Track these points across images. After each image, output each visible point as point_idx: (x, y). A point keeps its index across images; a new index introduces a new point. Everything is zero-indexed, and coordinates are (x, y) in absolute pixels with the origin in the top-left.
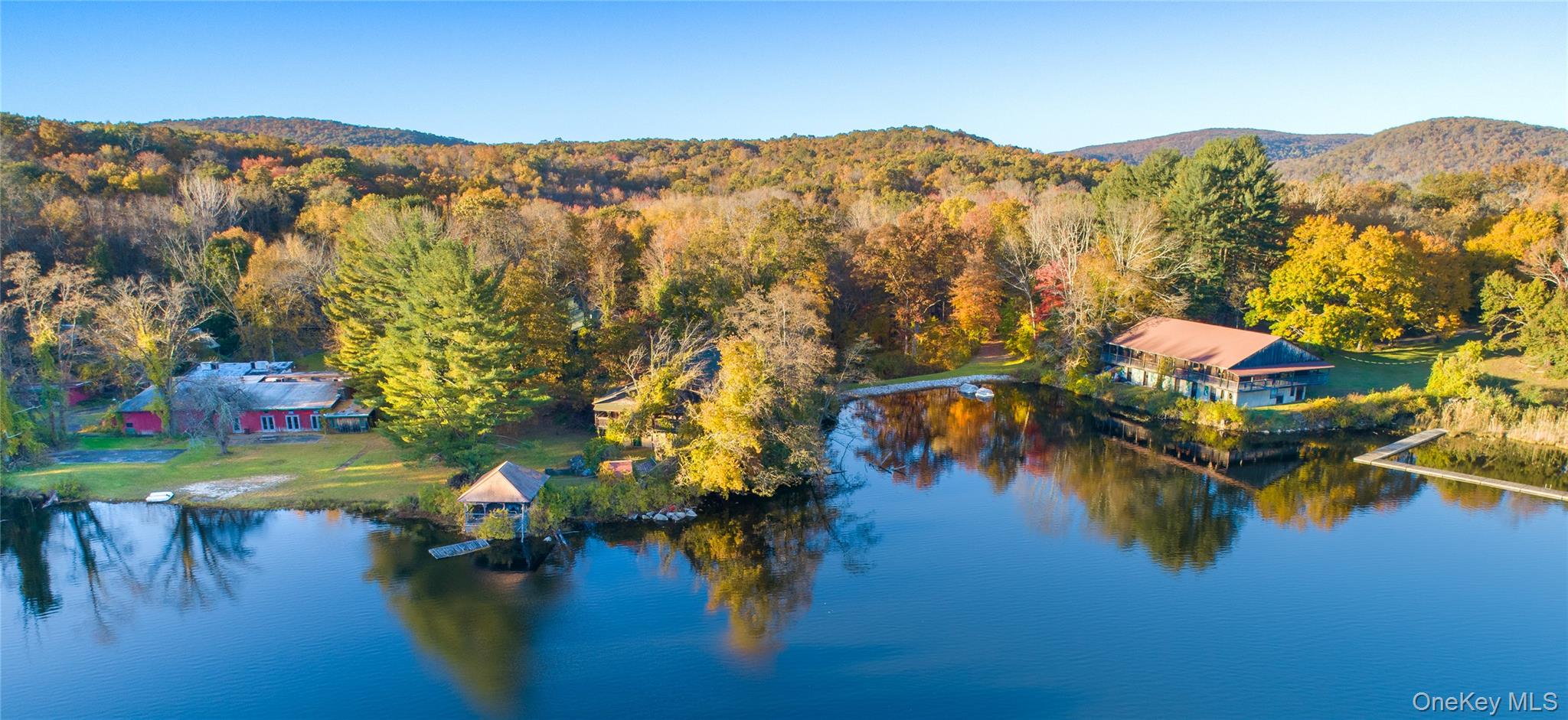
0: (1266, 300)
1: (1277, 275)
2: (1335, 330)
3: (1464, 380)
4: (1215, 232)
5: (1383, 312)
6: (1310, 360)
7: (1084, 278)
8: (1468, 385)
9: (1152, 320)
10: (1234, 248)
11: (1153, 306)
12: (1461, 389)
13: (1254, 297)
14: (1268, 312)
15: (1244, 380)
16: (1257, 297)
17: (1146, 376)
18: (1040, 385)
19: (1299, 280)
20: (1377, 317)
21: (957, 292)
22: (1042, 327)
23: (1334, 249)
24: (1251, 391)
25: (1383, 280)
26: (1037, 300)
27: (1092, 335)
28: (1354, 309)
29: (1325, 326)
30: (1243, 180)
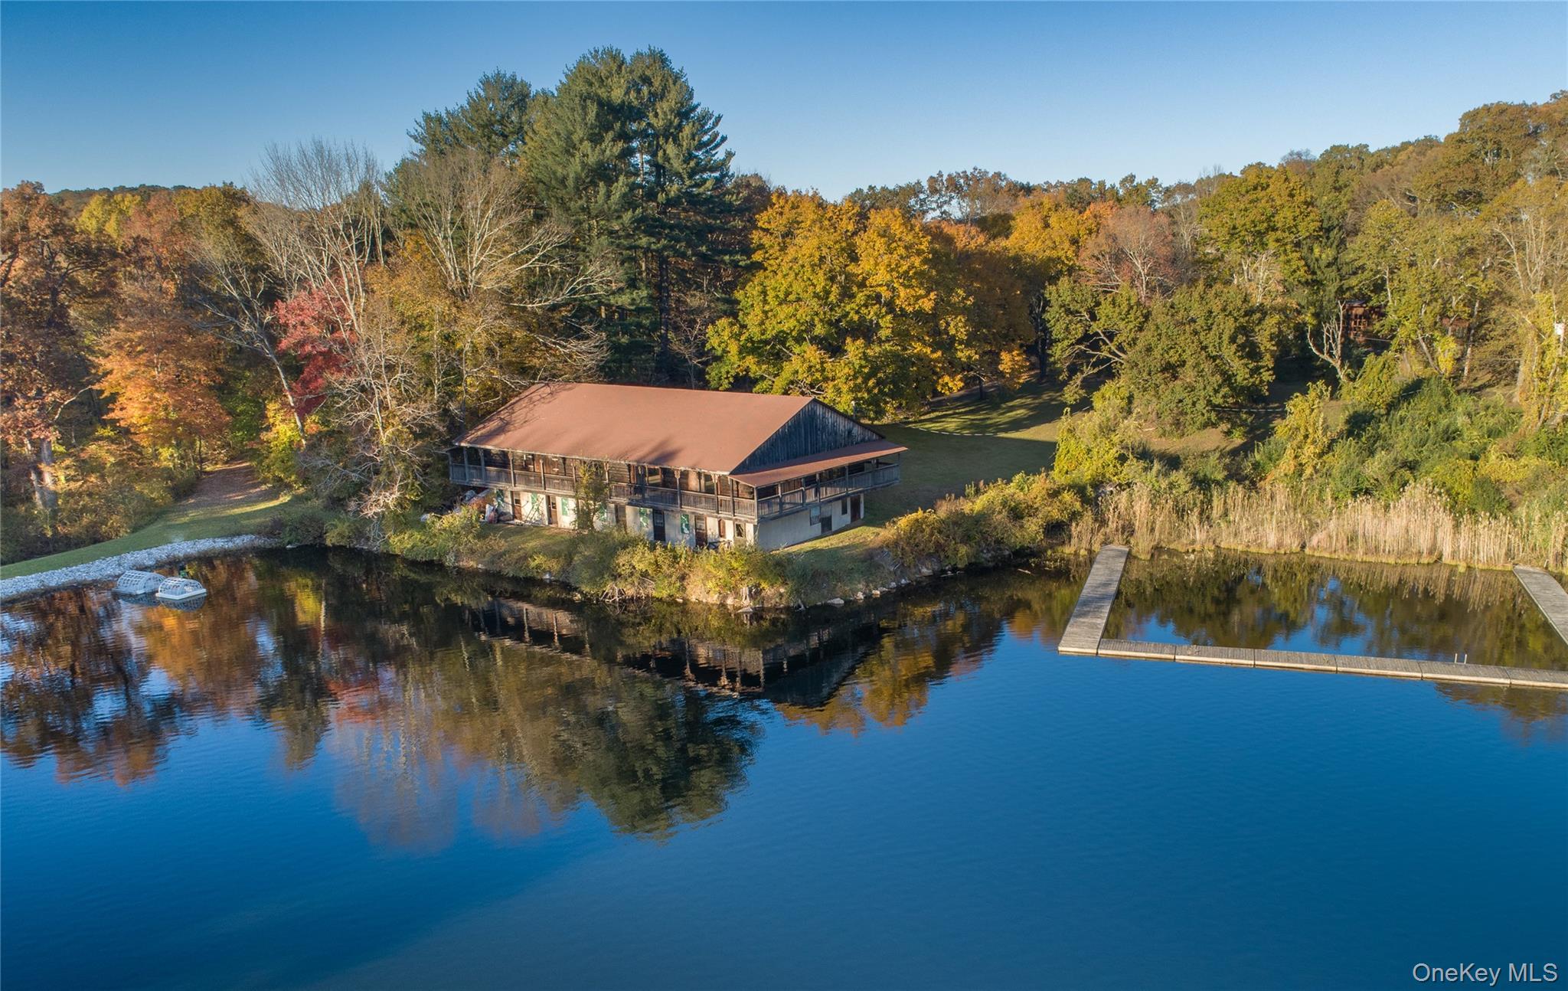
0: (743, 338)
1: (748, 295)
2: (871, 383)
3: (1114, 452)
4: (627, 216)
5: (928, 350)
6: (863, 440)
7: (384, 312)
8: (1122, 459)
9: (540, 390)
10: (665, 248)
11: (536, 362)
12: (1111, 469)
13: (720, 336)
14: (750, 361)
15: (765, 493)
16: (726, 334)
17: (551, 505)
18: (327, 548)
19: (792, 297)
20: (920, 358)
21: (109, 366)
22: (313, 423)
23: (836, 243)
24: (782, 515)
25: (922, 292)
26: (294, 369)
27: (422, 432)
28: (887, 346)
29: (855, 378)
30: (659, 123)
